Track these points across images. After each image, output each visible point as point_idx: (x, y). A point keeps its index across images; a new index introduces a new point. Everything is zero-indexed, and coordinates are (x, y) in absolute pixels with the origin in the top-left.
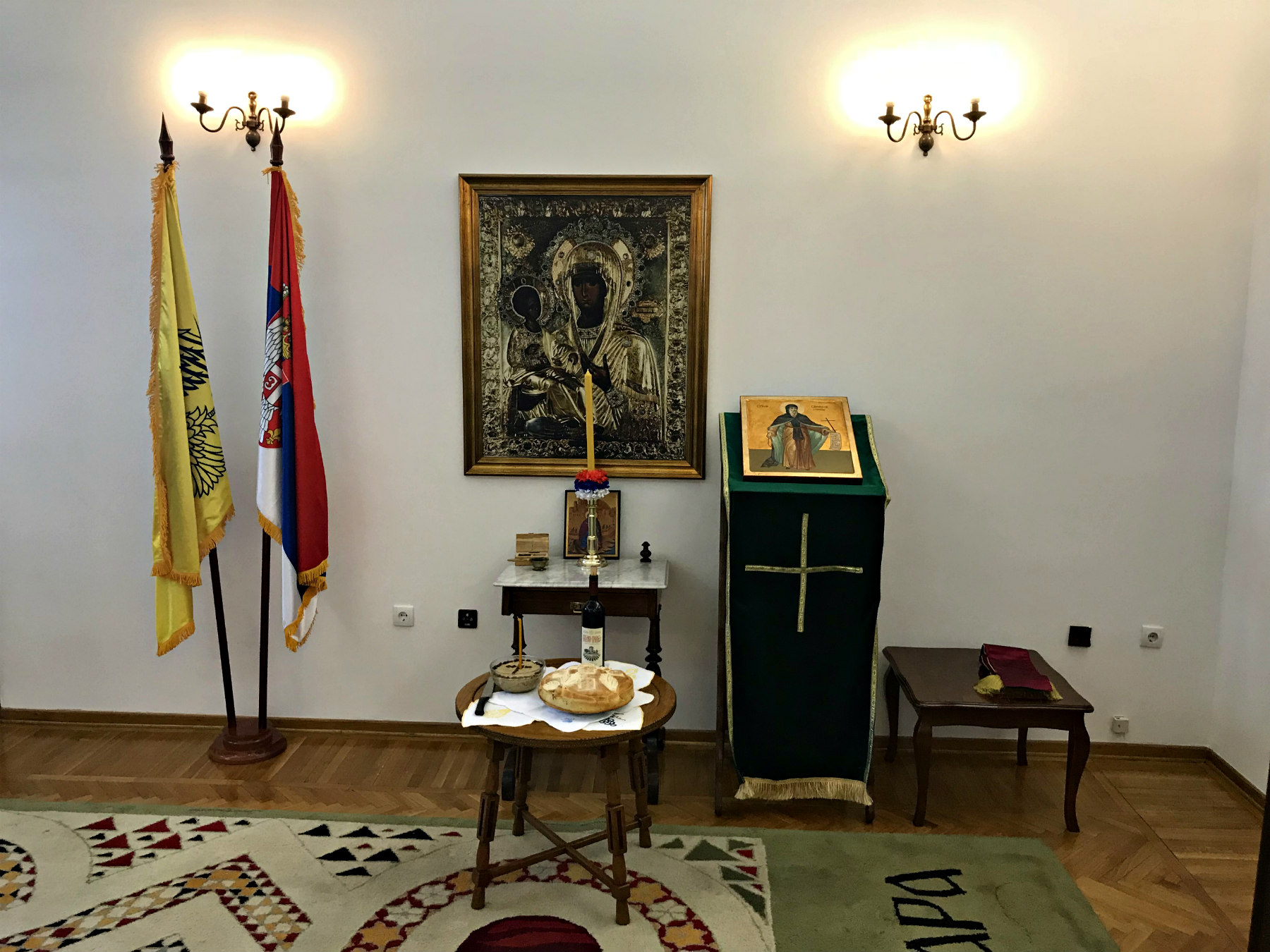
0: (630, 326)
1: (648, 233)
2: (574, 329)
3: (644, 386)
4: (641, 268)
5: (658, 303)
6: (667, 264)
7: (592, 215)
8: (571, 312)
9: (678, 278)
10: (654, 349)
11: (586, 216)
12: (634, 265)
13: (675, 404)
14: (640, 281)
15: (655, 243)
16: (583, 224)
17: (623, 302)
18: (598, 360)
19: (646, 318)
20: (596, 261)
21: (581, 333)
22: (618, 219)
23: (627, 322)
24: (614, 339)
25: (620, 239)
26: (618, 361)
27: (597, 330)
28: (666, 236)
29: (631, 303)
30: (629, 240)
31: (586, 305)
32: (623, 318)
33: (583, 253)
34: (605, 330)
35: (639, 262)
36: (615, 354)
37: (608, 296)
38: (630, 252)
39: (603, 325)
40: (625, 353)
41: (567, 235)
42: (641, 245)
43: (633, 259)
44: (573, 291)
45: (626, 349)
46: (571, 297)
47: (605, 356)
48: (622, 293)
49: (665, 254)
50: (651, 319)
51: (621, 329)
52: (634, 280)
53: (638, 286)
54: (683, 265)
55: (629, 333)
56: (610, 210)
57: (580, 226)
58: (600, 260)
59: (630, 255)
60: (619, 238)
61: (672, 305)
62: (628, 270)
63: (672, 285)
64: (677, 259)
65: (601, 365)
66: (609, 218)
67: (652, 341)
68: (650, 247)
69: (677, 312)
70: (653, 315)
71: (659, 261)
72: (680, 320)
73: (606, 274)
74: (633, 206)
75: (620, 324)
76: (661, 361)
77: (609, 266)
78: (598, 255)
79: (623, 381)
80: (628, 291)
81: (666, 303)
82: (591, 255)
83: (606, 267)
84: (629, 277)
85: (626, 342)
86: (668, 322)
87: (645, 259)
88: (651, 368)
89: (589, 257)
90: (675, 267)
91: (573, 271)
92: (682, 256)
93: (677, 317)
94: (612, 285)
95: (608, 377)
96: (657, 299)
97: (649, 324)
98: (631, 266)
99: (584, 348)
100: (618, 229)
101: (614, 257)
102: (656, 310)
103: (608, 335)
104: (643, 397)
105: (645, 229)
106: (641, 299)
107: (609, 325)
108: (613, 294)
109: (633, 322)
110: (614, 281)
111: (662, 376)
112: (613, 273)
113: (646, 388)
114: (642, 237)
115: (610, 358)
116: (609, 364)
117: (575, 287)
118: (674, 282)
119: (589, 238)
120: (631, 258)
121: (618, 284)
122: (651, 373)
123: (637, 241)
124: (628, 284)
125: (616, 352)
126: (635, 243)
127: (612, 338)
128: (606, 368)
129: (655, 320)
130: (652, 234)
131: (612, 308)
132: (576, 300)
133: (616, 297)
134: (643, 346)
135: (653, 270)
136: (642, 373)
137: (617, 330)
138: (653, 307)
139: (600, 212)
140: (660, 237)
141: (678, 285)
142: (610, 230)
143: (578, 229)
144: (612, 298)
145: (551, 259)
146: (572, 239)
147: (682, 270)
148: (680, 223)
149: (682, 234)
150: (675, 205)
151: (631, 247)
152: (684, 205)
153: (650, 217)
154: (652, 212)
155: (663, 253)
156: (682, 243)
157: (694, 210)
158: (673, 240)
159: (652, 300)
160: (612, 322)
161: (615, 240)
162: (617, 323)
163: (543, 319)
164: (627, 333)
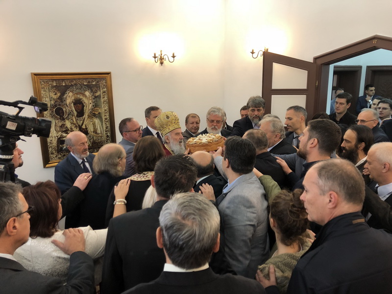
0: (92, 116)
2: (75, 118)
3: (98, 132)
4: (94, 99)
6: (101, 97)
7: (78, 84)
8: (74, 113)
9: (105, 101)
10: (100, 121)
11: (76, 85)
13: (108, 136)
14: (94, 102)
17: (90, 109)
18: (84, 126)
19: (97, 113)
21: (78, 119)
22: (85, 85)
24: (88, 120)
26: (90, 126)
27: (82, 118)
28: (100, 89)
29: (92, 109)
30: (90, 91)
31: (78, 111)
33: (76, 96)
37: (85, 108)
39: (84, 116)
40: (91, 124)
44: (74, 107)
45: (92, 122)
46: (73, 109)
48: (89, 106)
53: (94, 104)
56: (83, 83)
57: (74, 87)
58: (81, 97)
62: (90, 100)
63: (103, 103)
64: (104, 95)
66: (83, 85)
68: (96, 93)
69: (105, 110)
72: (106, 113)
74: (90, 81)
76: (102, 125)
79: (92, 132)
80: (91, 105)
81: (102, 108)
82: (78, 96)
84: (91, 102)
85: (92, 120)
86: (103, 113)
87: (95, 96)
90: (104, 98)
91: (73, 101)
94: (86, 104)
95: (87, 131)
96: (100, 107)
98: (91, 98)
99: (79, 123)
100: (86, 88)
101: (86, 96)
103: (86, 119)
104: (98, 135)
105: (94, 87)
106: (95, 108)
107: (86, 116)
111: (103, 129)
112: (85, 100)
115: (87, 125)
117: (74, 105)
121: (88, 104)
122: (100, 128)
123: (92, 91)
125: (89, 123)
128: (86, 128)
129: (99, 113)
130: (96, 89)
131: (86, 111)
132: (75, 109)
133: (87, 108)
134: (97, 121)
135: (97, 99)
136: (97, 128)
137: (89, 117)
138: (98, 110)
139: (80, 83)
140: (98, 90)
141: (105, 103)
142: (84, 88)
145: (66, 98)
146: (72, 91)
147: (106, 98)
148: (104, 85)
149: (105, 88)
150: (102, 80)
152: (104, 80)
153: (95, 84)
154: (95, 82)
155: (100, 94)
156: (105, 91)
157: (107, 82)
158: (102, 90)
159: (98, 108)
160: (87, 115)
161: (85, 91)
162: (88, 115)
163: (65, 116)
164: (91, 118)
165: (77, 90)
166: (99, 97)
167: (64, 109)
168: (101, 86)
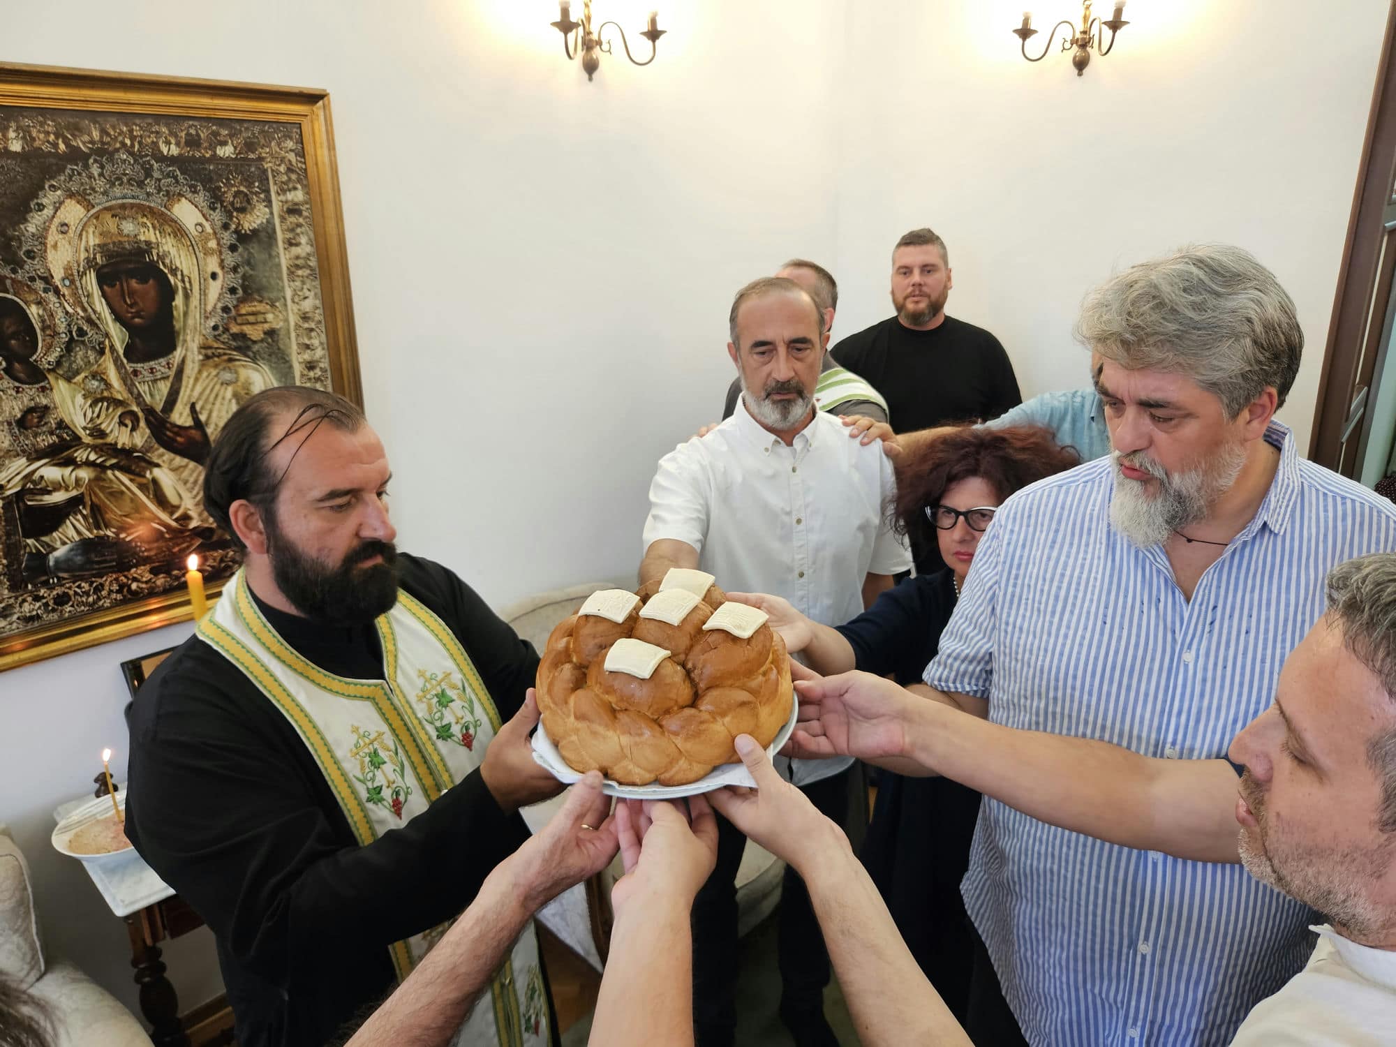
0: (230, 348)
1: (233, 186)
2: (119, 366)
4: (233, 248)
5: (273, 306)
6: (276, 240)
7: (117, 150)
8: (107, 335)
9: (299, 262)
10: (276, 380)
11: (103, 152)
12: (218, 244)
14: (235, 269)
15: (248, 201)
16: (102, 167)
17: (209, 308)
18: (181, 414)
19: (255, 333)
20: (143, 238)
21: (135, 373)
22: (172, 160)
23: (223, 343)
25: (183, 196)
27: (168, 364)
28: (267, 191)
29: (225, 309)
30: (201, 198)
31: (137, 320)
32: (215, 336)
33: (111, 224)
34: (183, 361)
35: (228, 238)
36: (211, 399)
37: (179, 301)
38: (207, 220)
39: (178, 354)
40: (227, 396)
41: (69, 190)
42: (225, 207)
43: (215, 233)
44: (104, 295)
45: (229, 388)
46: (101, 306)
48: (204, 293)
49: (270, 222)
50: (265, 333)
52: (223, 267)
53: (234, 280)
54: (304, 241)
55: (231, 360)
56: (153, 142)
57: (95, 170)
58: (149, 235)
59: (207, 225)
60: (180, 195)
61: (295, 307)
62: (208, 252)
63: (291, 273)
64: (292, 230)
65: (189, 422)
66: (154, 156)
68: (242, 210)
69: (305, 317)
70: (266, 326)
71: (263, 235)
72: (312, 330)
73: (167, 261)
74: (198, 135)
75: (210, 348)
77: (168, 246)
78: (144, 225)
80: (215, 289)
81: (286, 305)
82: (128, 227)
83: (166, 248)
84: (212, 264)
85: (227, 376)
86: (293, 335)
87: (237, 232)
89: (126, 232)
90: (291, 244)
91: (95, 258)
92: (299, 225)
93: (306, 325)
94: (183, 281)
95: (205, 442)
96: (270, 299)
97: (262, 341)
98: (212, 244)
99: (148, 399)
100: (175, 178)
101: (179, 231)
102: (270, 317)
105: (228, 179)
106: (242, 301)
107: (189, 349)
108: (187, 297)
109: (234, 340)
110: (186, 272)
112: (180, 258)
114: (225, 192)
115: (202, 408)
116: (203, 418)
117: (105, 287)
118: (293, 269)
119: (119, 195)
120: (209, 230)
121: (195, 276)
123: (216, 199)
124: (214, 276)
126: (213, 203)
127: (200, 372)
128: (198, 423)
129: (271, 333)
130: (242, 188)
131: (190, 322)
132: (113, 311)
133: (194, 301)
134: (257, 380)
135: (254, 249)
137: (207, 357)
138: (264, 313)
139: (133, 145)
140: (256, 194)
141: (300, 272)
142: (160, 180)
143: (91, 177)
144: (186, 304)
145: (41, 238)
146: (82, 197)
147: (304, 249)
148: (288, 169)
149: (295, 189)
150: (274, 138)
151: (206, 210)
152: (291, 139)
153: (234, 156)
154: (235, 148)
155: (268, 221)
156: (296, 204)
157: (309, 149)
158: (282, 198)
159: (261, 302)
161: (172, 197)
162: (204, 347)
163: (45, 357)
164: (226, 361)
165: (117, 191)
166: (264, 236)
167: (33, 311)
168: (269, 170)
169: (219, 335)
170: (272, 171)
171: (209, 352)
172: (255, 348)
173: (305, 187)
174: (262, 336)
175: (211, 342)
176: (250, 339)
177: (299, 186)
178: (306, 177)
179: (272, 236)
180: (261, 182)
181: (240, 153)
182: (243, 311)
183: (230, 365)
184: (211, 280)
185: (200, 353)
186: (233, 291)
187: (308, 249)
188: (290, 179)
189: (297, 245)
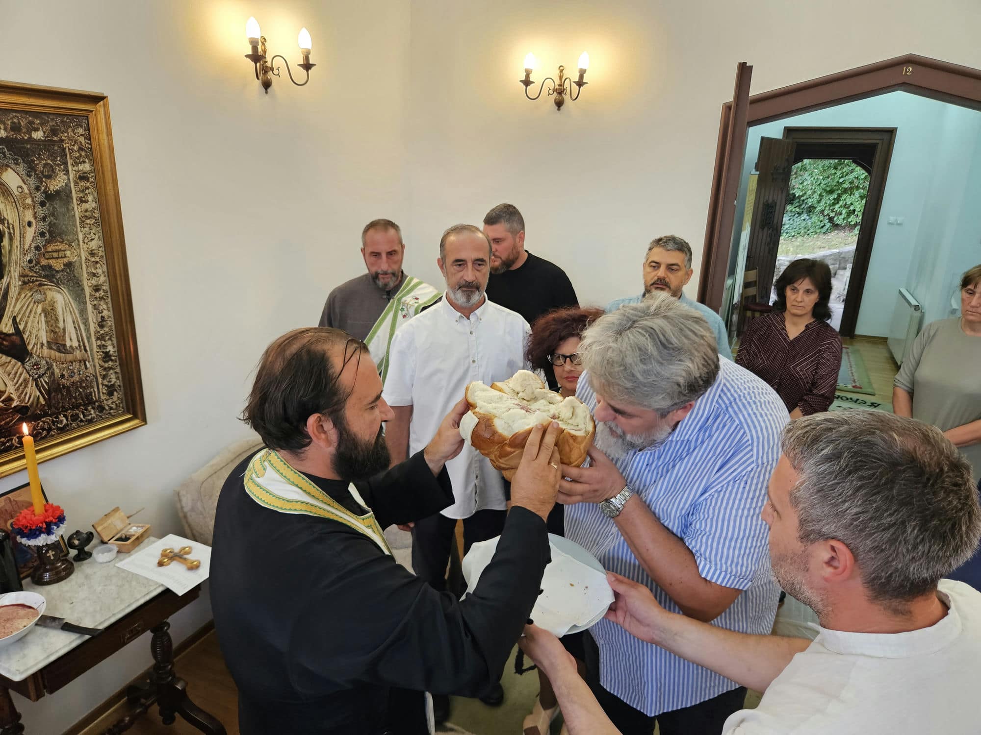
0: (40, 276)
1: (43, 159)
3: (68, 344)
4: (42, 204)
6: (72, 198)
9: (87, 214)
10: (73, 299)
14: (44, 219)
15: (54, 172)
17: (26, 247)
18: (6, 324)
19: (58, 265)
22: (2, 141)
23: (36, 272)
24: (23, 295)
25: (9, 166)
26: (33, 322)
28: (66, 163)
29: (37, 248)
30: (21, 168)
34: (8, 286)
35: (39, 197)
36: (27, 314)
40: (39, 310)
42: (37, 175)
45: (40, 306)
47: (14, 319)
48: (23, 236)
49: (68, 185)
50: (64, 265)
51: (29, 281)
52: (36, 218)
53: (43, 227)
54: (90, 198)
55: (41, 285)
59: (25, 187)
61: (85, 246)
63: (82, 222)
64: (83, 191)
67: (69, 290)
68: (49, 177)
69: (92, 254)
70: (66, 260)
71: (63, 194)
72: (97, 262)
74: (19, 123)
75: (27, 276)
76: (83, 312)
79: (42, 344)
80: (30, 233)
81: (79, 245)
85: (38, 297)
86: (84, 266)
87: (45, 192)
88: (74, 322)
90: (82, 202)
92: (88, 188)
93: (93, 259)
94: (9, 228)
95: (24, 344)
96: (68, 240)
97: (62, 271)
98: (29, 201)
100: (4, 153)
101: (6, 192)
102: (68, 253)
103: (13, 292)
104: (69, 357)
105: (39, 155)
106: (49, 242)
108: (11, 239)
109: (43, 270)
111: (88, 330)
112: (8, 209)
113: (71, 346)
114: (37, 164)
118: (83, 219)
121: (17, 224)
122: (75, 327)
123: (31, 169)
124: (30, 224)
125: (28, 311)
126: (28, 172)
128: (18, 333)
129: (69, 265)
130: (49, 162)
131: (13, 257)
133: (16, 243)
134: (60, 298)
135: (57, 204)
136: (64, 329)
137: (24, 283)
138: (65, 251)
140: (58, 165)
141: (88, 221)
144: (11, 245)
147: (91, 205)
148: (79, 147)
149: (84, 162)
150: (70, 127)
151: (24, 177)
152: (82, 127)
153: (43, 139)
154: (44, 133)
155: (66, 185)
156: (85, 173)
157: (94, 134)
158: (76, 168)
159: (62, 242)
160: (16, 275)
161: (2, 167)
162: (22, 276)
164: (37, 286)
168: (67, 148)
169: (33, 267)
170: (69, 149)
171: (26, 279)
172: (59, 276)
173: (90, 160)
174: (63, 267)
175: (27, 272)
176: (55, 270)
177: (87, 160)
178: (92, 153)
179: (69, 195)
180: (62, 157)
181: (47, 137)
182: (50, 249)
183: (40, 288)
184: (27, 227)
185: (20, 280)
186: (42, 234)
187: (94, 205)
188: (81, 155)
189: (86, 202)
